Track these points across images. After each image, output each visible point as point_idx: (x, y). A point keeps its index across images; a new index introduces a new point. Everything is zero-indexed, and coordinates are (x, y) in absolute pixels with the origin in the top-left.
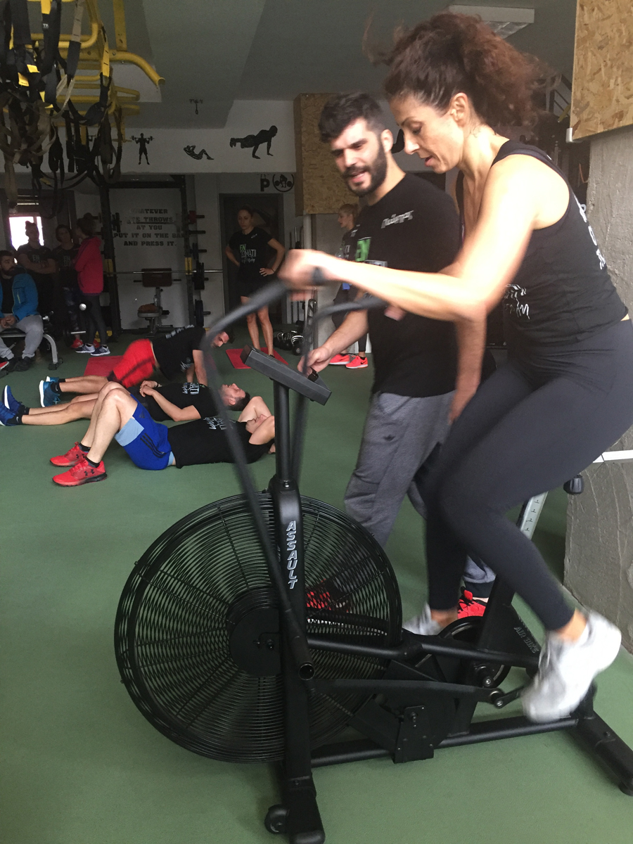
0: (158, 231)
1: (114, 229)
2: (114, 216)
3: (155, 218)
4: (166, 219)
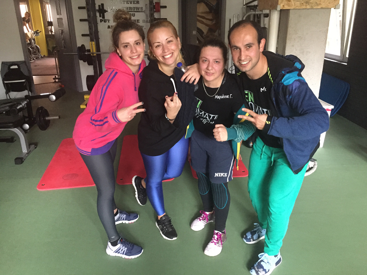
1: (100, 16)
2: (99, 6)
3: (130, 8)
4: (138, 8)
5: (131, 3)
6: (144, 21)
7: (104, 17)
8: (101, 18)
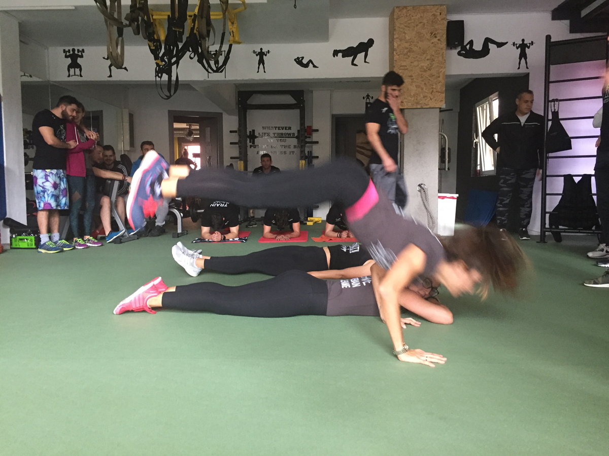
0: (283, 143)
1: (250, 142)
2: (250, 132)
3: (282, 134)
4: (290, 134)
5: (283, 129)
6: (295, 147)
7: (254, 143)
8: (251, 144)
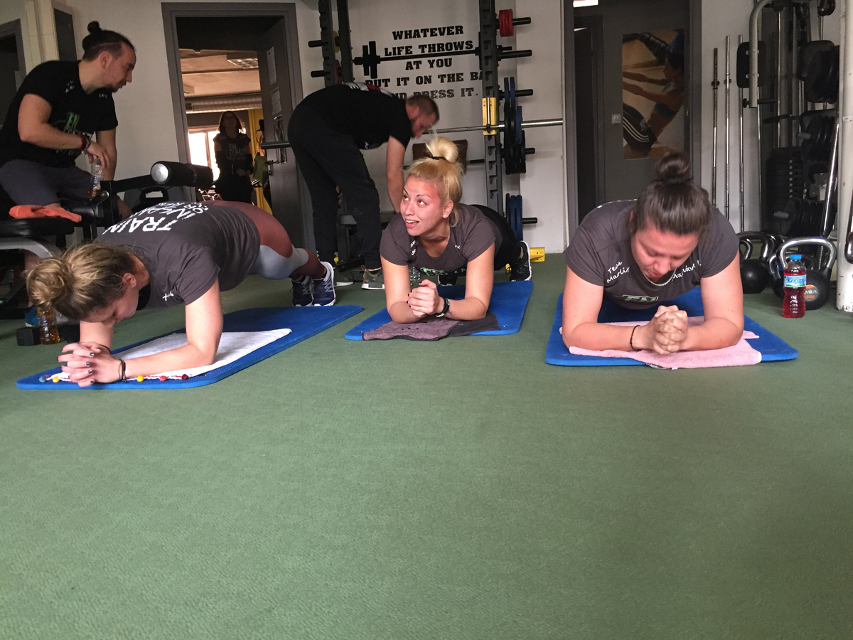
0: (444, 70)
1: (366, 73)
2: (365, 48)
3: (440, 46)
4: (459, 45)
5: (442, 34)
6: (474, 76)
7: (374, 75)
8: (368, 78)
